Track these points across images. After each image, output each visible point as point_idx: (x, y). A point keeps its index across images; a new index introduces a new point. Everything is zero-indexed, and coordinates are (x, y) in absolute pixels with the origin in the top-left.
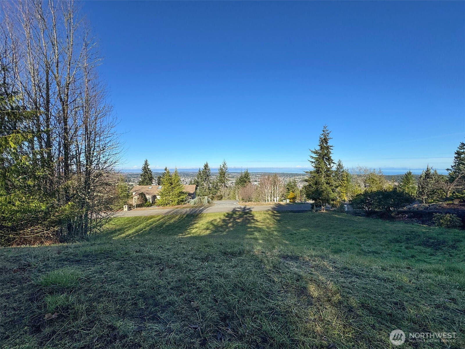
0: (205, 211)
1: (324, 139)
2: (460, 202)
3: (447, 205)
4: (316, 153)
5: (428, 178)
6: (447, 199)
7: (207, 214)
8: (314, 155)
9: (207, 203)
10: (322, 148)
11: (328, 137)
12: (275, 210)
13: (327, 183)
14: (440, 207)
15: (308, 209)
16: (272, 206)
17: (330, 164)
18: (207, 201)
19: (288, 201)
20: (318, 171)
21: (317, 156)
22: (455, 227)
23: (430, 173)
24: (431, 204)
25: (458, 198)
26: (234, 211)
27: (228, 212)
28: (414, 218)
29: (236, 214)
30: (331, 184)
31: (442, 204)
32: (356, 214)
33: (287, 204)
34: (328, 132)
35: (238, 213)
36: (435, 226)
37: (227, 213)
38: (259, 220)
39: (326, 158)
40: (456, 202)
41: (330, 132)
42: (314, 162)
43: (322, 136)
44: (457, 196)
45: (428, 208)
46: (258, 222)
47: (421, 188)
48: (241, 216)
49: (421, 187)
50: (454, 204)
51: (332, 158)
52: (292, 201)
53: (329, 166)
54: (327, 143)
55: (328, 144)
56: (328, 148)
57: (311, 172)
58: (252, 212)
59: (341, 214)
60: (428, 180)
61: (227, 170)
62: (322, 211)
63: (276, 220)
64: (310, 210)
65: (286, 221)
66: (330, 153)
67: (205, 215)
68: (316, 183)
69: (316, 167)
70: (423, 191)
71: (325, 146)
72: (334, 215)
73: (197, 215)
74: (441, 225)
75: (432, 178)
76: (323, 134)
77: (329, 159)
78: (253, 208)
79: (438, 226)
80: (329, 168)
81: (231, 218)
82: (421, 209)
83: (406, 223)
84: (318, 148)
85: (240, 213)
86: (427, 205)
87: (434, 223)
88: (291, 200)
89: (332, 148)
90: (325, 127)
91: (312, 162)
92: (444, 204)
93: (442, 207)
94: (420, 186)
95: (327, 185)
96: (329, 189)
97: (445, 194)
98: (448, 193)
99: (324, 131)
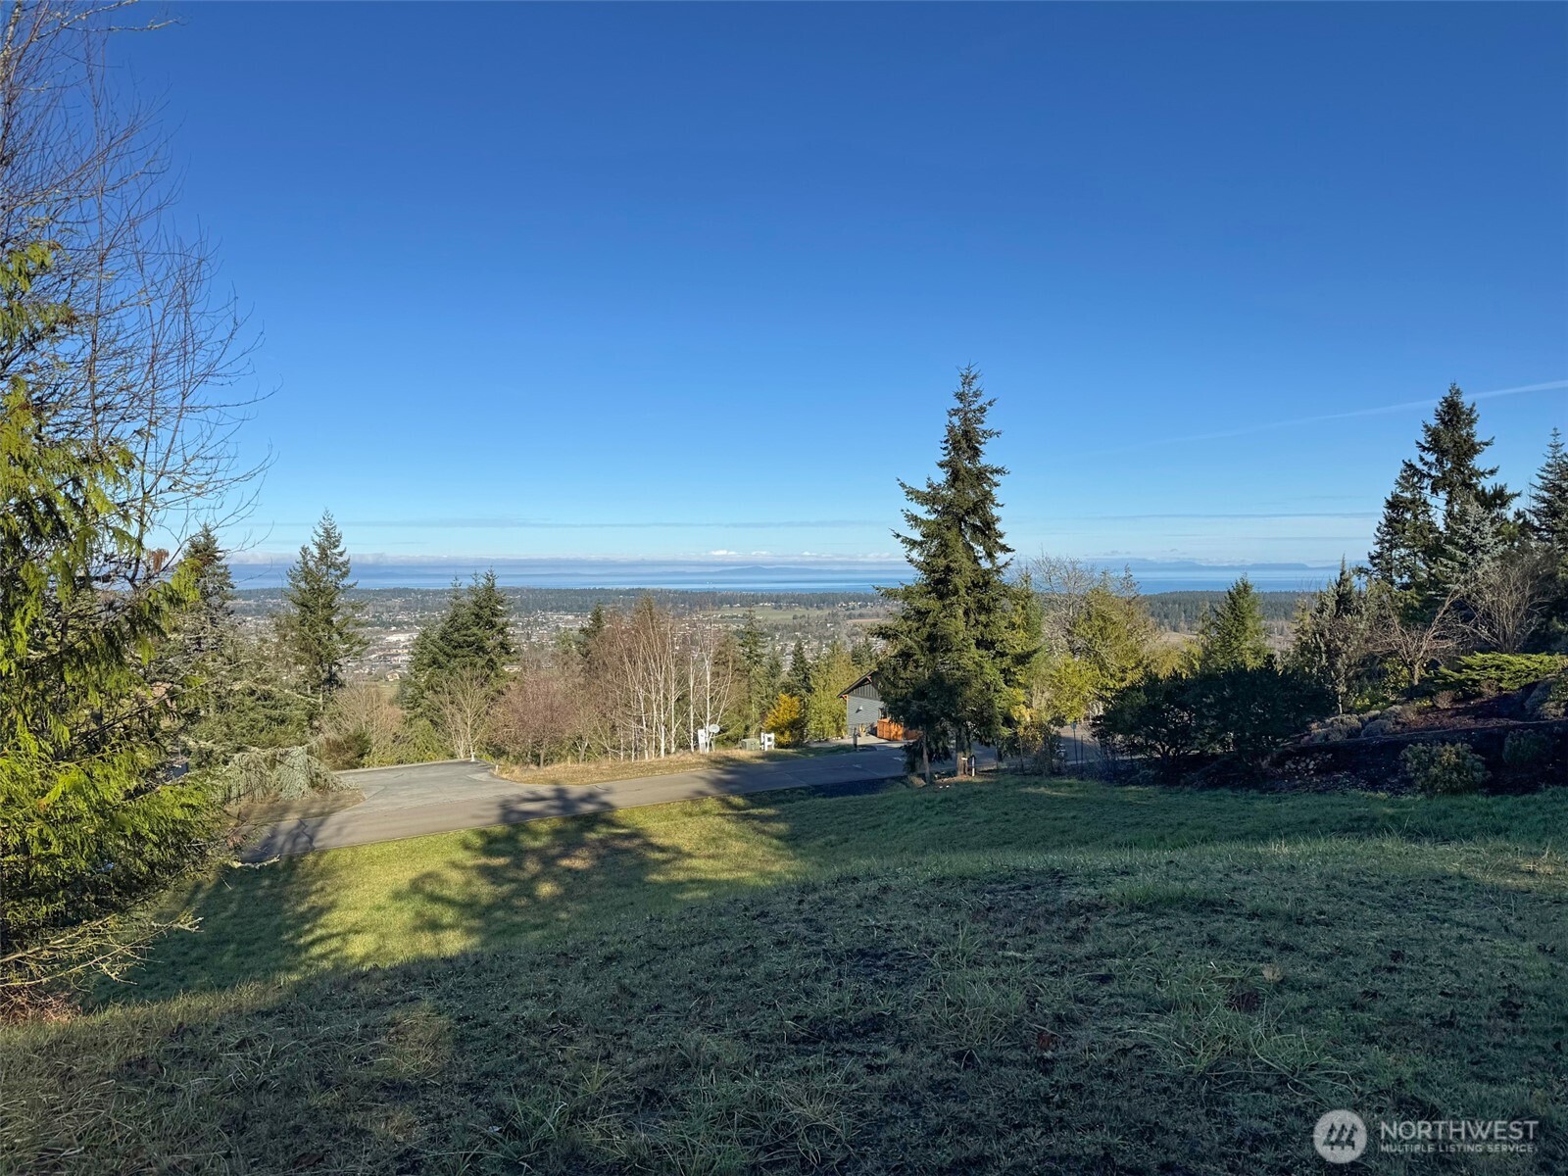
0: (325, 835)
1: (966, 433)
2: (1455, 700)
3: (1419, 712)
4: (929, 499)
5: (1347, 611)
6: (1412, 693)
7: (353, 847)
8: (921, 511)
9: (305, 788)
10: (955, 477)
11: (979, 426)
12: (733, 793)
13: (981, 644)
14: (1398, 723)
15: (885, 775)
16: (701, 772)
17: (990, 555)
18: (302, 781)
19: (768, 742)
20: (940, 584)
21: (933, 517)
22: (1471, 788)
23: (1350, 593)
24: (1366, 716)
25: (1447, 686)
26: (515, 818)
27: (477, 824)
28: (1339, 771)
29: (536, 835)
30: (998, 646)
31: (1404, 711)
32: (1117, 775)
33: (769, 756)
34: (981, 401)
35: (544, 827)
36: (1416, 793)
37: (482, 834)
38: (686, 849)
39: (974, 526)
40: (1444, 701)
41: (990, 404)
42: (921, 544)
43: (956, 420)
44: (1445, 677)
45: (1358, 731)
46: (690, 856)
47: (1326, 652)
48: (569, 841)
49: (1323, 649)
50: (1438, 709)
51: (999, 527)
52: (787, 738)
53: (986, 564)
54: (976, 452)
55: (983, 461)
56: (981, 476)
57: (908, 594)
58: (620, 813)
59: (1056, 781)
60: (1348, 618)
61: (344, 575)
62: (960, 777)
63: (779, 837)
64: (900, 779)
65: (833, 837)
66: (992, 502)
67: (345, 857)
68: (936, 643)
69: (927, 568)
70: (1332, 665)
71: (968, 471)
72: (1024, 790)
73: (291, 864)
74: (1431, 787)
75: (1359, 612)
76: (956, 412)
77: (987, 530)
78: (608, 791)
79: (1423, 789)
80: (987, 572)
81: (519, 855)
82: (1336, 738)
83: (1319, 792)
84: (941, 477)
85: (556, 822)
86: (1353, 720)
87: (1409, 782)
88: (782, 733)
89: (996, 478)
90: (967, 380)
91: (913, 543)
92: (1409, 713)
93: (1404, 724)
94: (1322, 645)
95: (984, 652)
96: (992, 673)
97: (1405, 671)
98: (1416, 667)
99: (960, 397)
